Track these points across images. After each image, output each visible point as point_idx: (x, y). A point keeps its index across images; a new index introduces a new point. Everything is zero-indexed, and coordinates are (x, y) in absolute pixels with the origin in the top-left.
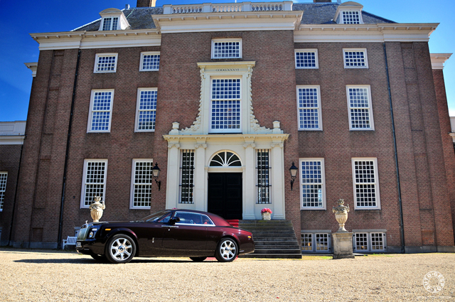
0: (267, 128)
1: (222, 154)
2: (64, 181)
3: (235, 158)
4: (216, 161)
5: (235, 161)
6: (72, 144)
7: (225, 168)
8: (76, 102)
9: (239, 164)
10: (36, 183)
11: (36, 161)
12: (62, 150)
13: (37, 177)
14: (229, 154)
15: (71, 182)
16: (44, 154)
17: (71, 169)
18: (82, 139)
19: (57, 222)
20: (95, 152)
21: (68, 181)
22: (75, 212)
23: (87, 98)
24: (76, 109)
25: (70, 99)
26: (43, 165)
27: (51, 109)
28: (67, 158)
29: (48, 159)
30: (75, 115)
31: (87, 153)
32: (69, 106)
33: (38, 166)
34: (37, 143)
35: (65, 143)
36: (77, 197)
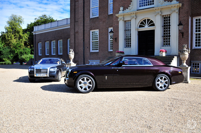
0: (168, 2)
1: (145, 21)
2: (84, 41)
3: (152, 22)
4: (142, 24)
5: (151, 23)
6: (85, 24)
7: (147, 28)
8: (85, 5)
9: (153, 25)
10: (75, 43)
11: (74, 34)
12: (82, 27)
13: (75, 40)
14: (148, 20)
15: (86, 41)
16: (76, 30)
17: (86, 35)
18: (88, 21)
19: (83, 58)
20: (94, 27)
21: (85, 41)
22: (88, 54)
23: (89, 2)
24: (85, 8)
25: (83, 4)
26: (76, 34)
27: (76, 10)
28: (84, 31)
29: (78, 32)
30: (85, 11)
31: (91, 27)
32: (82, 8)
33: (75, 35)
34: (74, 26)
35: (82, 25)
36: (89, 48)
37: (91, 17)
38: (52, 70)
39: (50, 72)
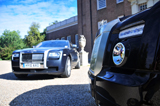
16: (83, 24)
17: (93, 27)
20: (101, 18)
27: (83, 4)
29: (86, 25)
33: (82, 29)
37: (98, 8)
38: (54, 55)
39: (50, 59)
